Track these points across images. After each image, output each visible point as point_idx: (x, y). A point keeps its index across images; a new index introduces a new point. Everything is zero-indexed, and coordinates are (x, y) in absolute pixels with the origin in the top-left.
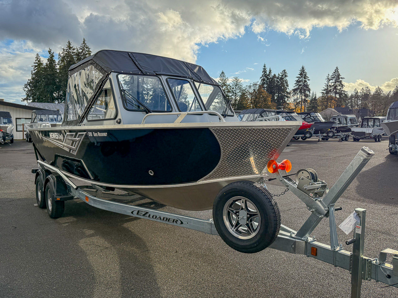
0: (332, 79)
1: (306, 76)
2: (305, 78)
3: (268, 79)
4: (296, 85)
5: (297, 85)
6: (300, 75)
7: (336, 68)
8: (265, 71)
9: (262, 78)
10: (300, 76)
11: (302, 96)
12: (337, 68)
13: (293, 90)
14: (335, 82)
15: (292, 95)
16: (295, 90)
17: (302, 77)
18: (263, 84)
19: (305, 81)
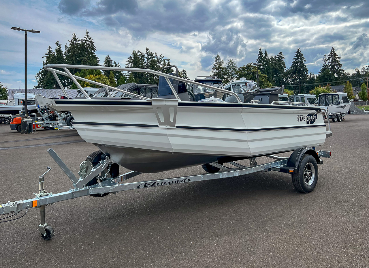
0: (329, 60)
1: (302, 57)
3: (264, 61)
4: (293, 66)
6: (296, 56)
7: (332, 49)
8: (260, 53)
9: (259, 60)
14: (332, 62)
16: (292, 71)
17: (298, 58)
19: (302, 62)
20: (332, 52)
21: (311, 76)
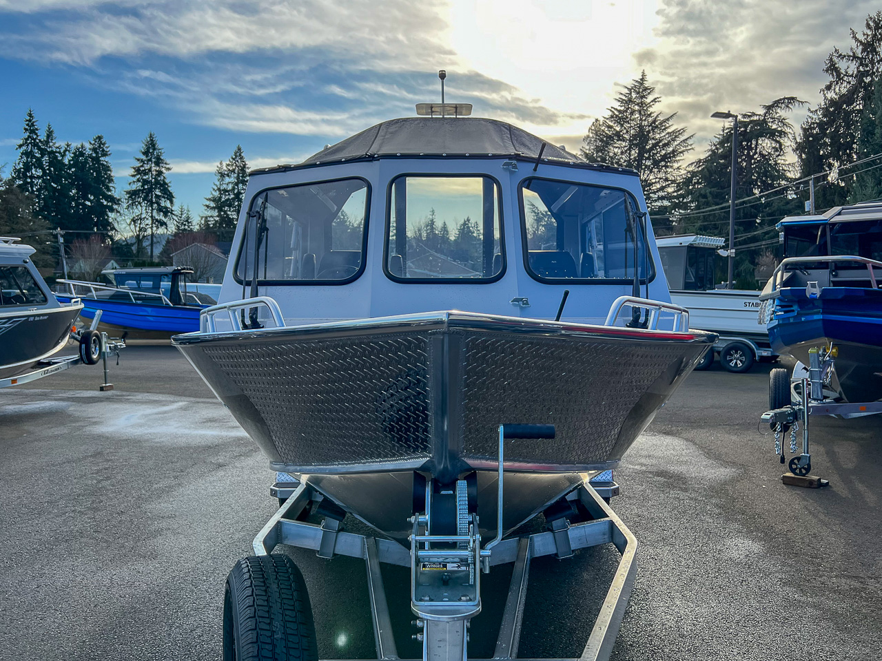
0: (228, 176)
1: (161, 159)
2: (157, 164)
3: (43, 152)
4: (135, 179)
5: (138, 180)
6: (144, 153)
7: (236, 149)
8: (31, 129)
9: (24, 148)
10: (144, 158)
11: (152, 213)
12: (239, 149)
13: (128, 193)
14: (237, 184)
15: (125, 205)
16: (133, 194)
17: (150, 160)
18: (27, 167)
19: (160, 173)
20: (236, 157)
21: (182, 214)
